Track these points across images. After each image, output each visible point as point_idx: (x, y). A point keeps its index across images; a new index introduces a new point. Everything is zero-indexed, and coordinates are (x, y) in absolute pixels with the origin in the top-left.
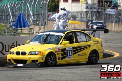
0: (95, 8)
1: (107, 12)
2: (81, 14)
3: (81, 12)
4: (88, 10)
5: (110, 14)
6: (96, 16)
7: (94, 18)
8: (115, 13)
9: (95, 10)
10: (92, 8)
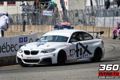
0: (31, 10)
1: (44, 14)
2: (17, 17)
3: (17, 15)
4: (24, 12)
5: (46, 16)
6: (32, 18)
7: (30, 20)
8: (51, 15)
9: (31, 12)
10: (28, 10)
